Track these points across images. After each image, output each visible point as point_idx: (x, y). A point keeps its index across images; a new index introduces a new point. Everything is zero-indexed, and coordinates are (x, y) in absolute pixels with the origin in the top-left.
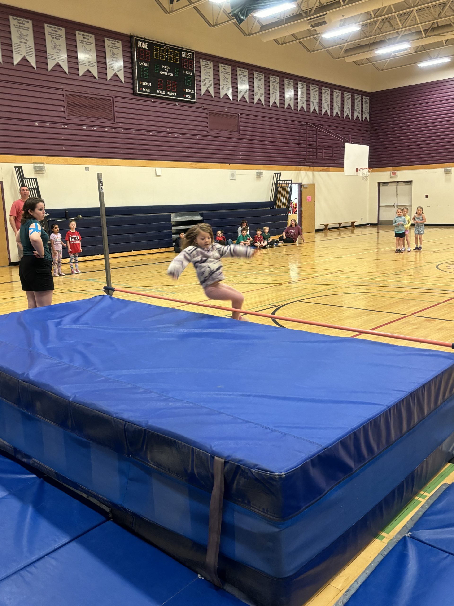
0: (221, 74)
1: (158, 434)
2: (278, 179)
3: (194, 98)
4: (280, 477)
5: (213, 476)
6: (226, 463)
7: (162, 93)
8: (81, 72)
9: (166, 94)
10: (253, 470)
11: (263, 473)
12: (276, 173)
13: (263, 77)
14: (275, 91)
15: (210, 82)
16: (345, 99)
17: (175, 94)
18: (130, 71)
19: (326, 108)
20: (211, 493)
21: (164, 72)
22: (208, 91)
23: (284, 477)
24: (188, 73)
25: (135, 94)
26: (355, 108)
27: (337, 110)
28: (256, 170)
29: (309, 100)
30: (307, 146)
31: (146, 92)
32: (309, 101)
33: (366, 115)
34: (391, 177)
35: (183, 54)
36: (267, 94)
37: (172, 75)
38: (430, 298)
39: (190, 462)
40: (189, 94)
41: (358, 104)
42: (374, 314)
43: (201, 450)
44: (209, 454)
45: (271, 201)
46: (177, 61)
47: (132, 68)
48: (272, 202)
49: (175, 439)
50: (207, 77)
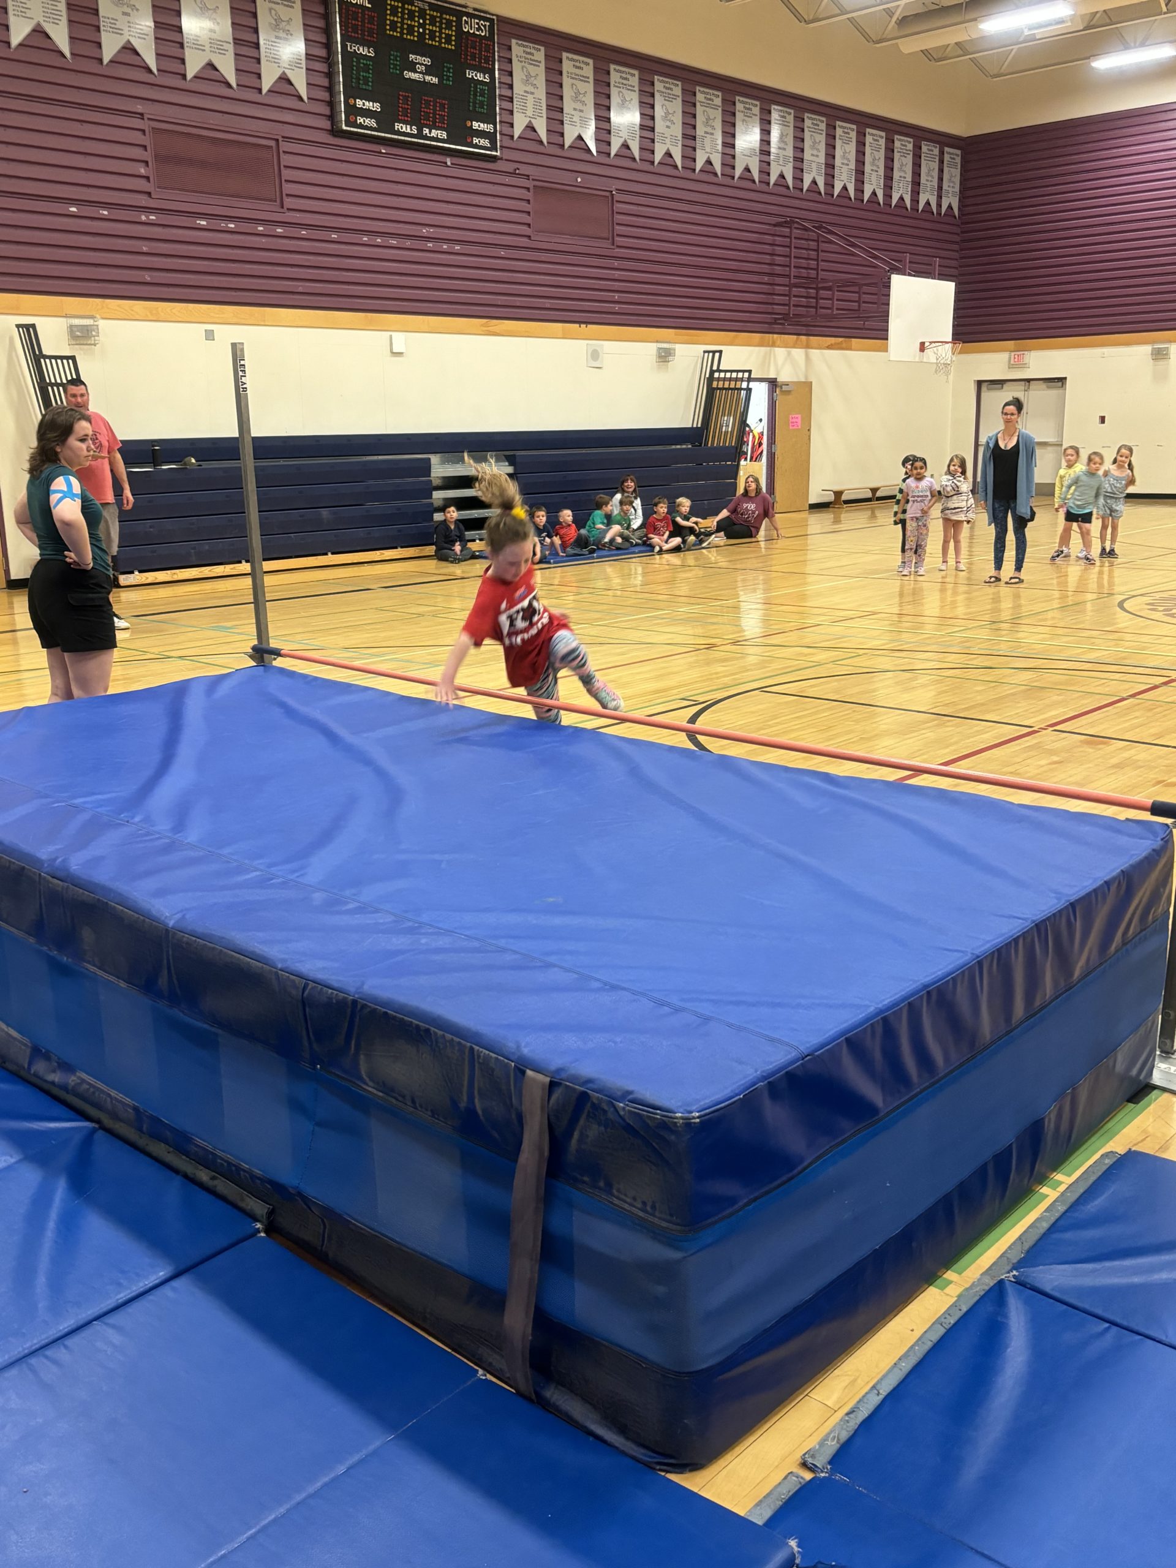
0: (566, 81)
1: (386, 1013)
2: (715, 368)
3: (494, 147)
4: (688, 1124)
5: (520, 1117)
6: (553, 1085)
7: (408, 130)
8: (193, 66)
9: (420, 135)
10: (621, 1105)
11: (645, 1113)
12: (709, 352)
13: (678, 91)
14: (709, 130)
15: (537, 101)
16: (897, 156)
17: (444, 135)
18: (323, 67)
19: (844, 178)
20: (516, 1161)
21: (415, 71)
22: (531, 128)
23: (698, 1123)
24: (480, 77)
25: (336, 132)
26: (923, 181)
27: (873, 184)
28: (657, 342)
29: (799, 155)
30: (793, 281)
31: (366, 128)
32: (799, 160)
33: (951, 200)
34: (1011, 367)
35: (466, 22)
36: (690, 137)
37: (435, 80)
38: (1097, 686)
39: (466, 1083)
40: (482, 134)
41: (929, 168)
42: (952, 726)
43: (491, 1054)
44: (513, 1064)
45: (695, 426)
46: (449, 41)
47: (329, 60)
48: (697, 427)
49: (427, 1026)
50: (530, 88)
